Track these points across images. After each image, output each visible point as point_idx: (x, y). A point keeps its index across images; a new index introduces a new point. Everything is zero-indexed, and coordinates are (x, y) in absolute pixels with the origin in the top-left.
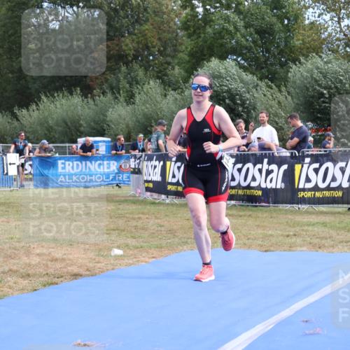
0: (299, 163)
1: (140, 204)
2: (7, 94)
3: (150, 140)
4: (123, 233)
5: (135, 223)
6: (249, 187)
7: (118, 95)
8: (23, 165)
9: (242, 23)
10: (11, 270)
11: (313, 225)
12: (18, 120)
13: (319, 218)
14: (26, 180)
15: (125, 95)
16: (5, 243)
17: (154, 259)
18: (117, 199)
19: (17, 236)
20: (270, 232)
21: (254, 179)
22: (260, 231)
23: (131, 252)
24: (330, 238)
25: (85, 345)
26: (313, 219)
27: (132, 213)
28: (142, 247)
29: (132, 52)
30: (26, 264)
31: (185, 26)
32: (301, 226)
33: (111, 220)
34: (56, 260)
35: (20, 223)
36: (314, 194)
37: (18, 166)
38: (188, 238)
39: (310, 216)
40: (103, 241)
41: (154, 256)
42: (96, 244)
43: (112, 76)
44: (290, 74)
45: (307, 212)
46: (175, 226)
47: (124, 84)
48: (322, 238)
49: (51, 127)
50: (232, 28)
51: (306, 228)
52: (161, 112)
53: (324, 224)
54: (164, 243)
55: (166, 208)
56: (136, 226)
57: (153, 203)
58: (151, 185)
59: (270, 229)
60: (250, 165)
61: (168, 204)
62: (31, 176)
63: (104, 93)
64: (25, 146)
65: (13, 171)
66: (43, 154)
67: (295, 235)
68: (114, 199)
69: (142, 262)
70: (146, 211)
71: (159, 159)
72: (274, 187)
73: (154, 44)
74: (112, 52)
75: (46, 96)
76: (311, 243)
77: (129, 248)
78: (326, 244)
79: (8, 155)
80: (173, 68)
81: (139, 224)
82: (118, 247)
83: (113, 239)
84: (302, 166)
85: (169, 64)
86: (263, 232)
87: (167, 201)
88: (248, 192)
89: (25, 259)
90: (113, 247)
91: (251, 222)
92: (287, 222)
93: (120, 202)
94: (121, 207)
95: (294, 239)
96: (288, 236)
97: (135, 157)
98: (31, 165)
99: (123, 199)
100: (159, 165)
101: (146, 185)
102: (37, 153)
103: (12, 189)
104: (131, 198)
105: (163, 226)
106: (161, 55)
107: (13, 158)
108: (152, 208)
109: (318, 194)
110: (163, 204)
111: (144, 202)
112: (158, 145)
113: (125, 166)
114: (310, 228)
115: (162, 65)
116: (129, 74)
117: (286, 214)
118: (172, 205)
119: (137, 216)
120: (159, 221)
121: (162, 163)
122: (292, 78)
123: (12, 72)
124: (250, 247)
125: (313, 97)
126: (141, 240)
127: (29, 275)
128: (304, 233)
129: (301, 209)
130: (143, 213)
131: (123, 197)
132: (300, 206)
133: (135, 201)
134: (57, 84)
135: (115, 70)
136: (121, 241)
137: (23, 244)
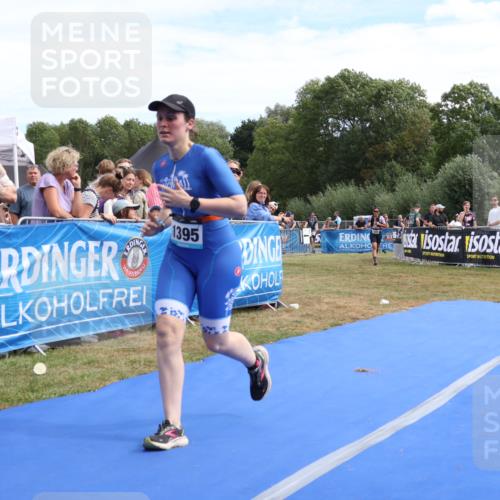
1: (401, 266)
2: (302, 185)
3: (408, 218)
4: (389, 288)
5: (396, 280)
6: (485, 253)
8: (314, 237)
9: (479, 130)
10: (308, 315)
12: (310, 203)
16: (303, 294)
17: (412, 308)
18: (384, 261)
19: (311, 289)
21: (489, 247)
22: (493, 287)
23: (395, 302)
25: (363, 371)
27: (395, 272)
28: (403, 298)
29: (393, 152)
30: (318, 310)
31: (434, 133)
33: (379, 278)
34: (340, 307)
35: (313, 279)
40: (374, 293)
41: (412, 305)
42: (368, 296)
43: (379, 170)
46: (428, 283)
47: (387, 176)
50: (470, 133)
54: (419, 295)
55: (420, 268)
56: (398, 282)
57: (411, 265)
58: (410, 251)
60: (485, 236)
61: (422, 265)
62: (320, 244)
63: (372, 183)
64: (315, 222)
65: (307, 241)
69: (403, 309)
70: (405, 271)
71: (415, 232)
73: (410, 146)
74: (379, 153)
75: (330, 186)
77: (393, 299)
79: (303, 229)
80: (424, 164)
81: (400, 281)
82: (386, 298)
83: (381, 291)
85: (420, 160)
86: (495, 287)
87: (421, 263)
88: (485, 257)
89: (317, 306)
90: (381, 298)
91: (486, 279)
93: (386, 264)
97: (397, 230)
98: (320, 236)
100: (415, 236)
101: (406, 251)
102: (324, 228)
103: (306, 254)
104: (394, 261)
105: (418, 282)
106: (415, 154)
107: (307, 231)
108: (410, 268)
110: (418, 265)
111: (404, 264)
113: (390, 237)
115: (416, 161)
118: (425, 266)
119: (398, 275)
120: (415, 278)
121: (417, 235)
123: (306, 169)
124: (485, 299)
126: (402, 293)
127: (320, 318)
130: (403, 273)
131: (387, 260)
133: (397, 263)
134: (338, 177)
135: (381, 165)
136: (387, 293)
137: (315, 295)
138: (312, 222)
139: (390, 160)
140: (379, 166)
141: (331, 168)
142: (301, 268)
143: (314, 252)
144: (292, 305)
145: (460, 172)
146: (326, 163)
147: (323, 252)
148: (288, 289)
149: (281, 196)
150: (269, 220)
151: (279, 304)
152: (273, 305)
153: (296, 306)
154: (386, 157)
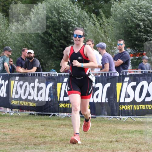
0: (120, 82)
11: (132, 133)
13: (137, 126)
20: (96, 139)
24: (145, 143)
26: (132, 128)
32: (122, 134)
36: (133, 107)
38: (29, 145)
39: (129, 126)
44: (112, 9)
45: (127, 122)
46: (18, 135)
48: (139, 144)
51: (126, 135)
52: (6, 40)
53: (141, 132)
55: (10, 119)
59: (96, 136)
61: (12, 116)
67: (117, 141)
71: (4, 79)
72: (100, 101)
76: (130, 148)
78: (142, 149)
84: (122, 84)
86: (91, 138)
87: (12, 114)
92: (110, 130)
95: (116, 145)
96: (111, 142)
105: (7, 135)
109: (135, 107)
110: (8, 116)
112: (4, 67)
114: (129, 136)
117: (110, 123)
118: (16, 117)
120: (5, 130)
121: (7, 82)
122: (113, 12)
125: (131, 28)
128: (125, 140)
129: (122, 119)
132: (121, 117)
145: (55, 13)
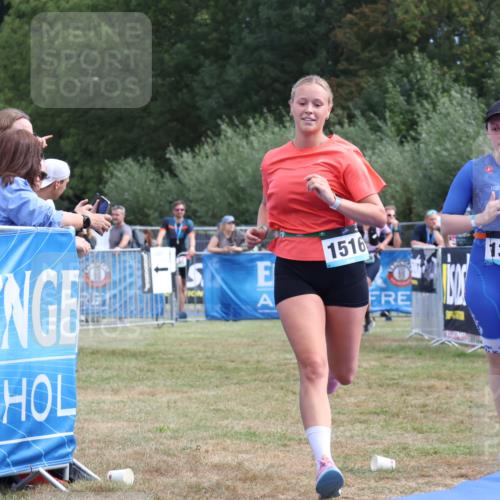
1: (432, 358)
4: (396, 421)
5: (417, 399)
7: (380, 123)
8: (183, 272)
12: (173, 175)
14: (191, 300)
15: (398, 119)
16: (148, 440)
17: (463, 480)
18: (384, 344)
19: (172, 426)
23: (413, 463)
27: (414, 377)
28: (435, 453)
30: (190, 487)
33: (370, 391)
34: (254, 478)
35: (177, 396)
37: (174, 275)
40: (352, 437)
41: (463, 471)
43: (372, 80)
47: (395, 97)
49: (243, 190)
56: (425, 406)
57: (461, 355)
62: (200, 294)
64: (187, 231)
65: (162, 285)
66: (225, 249)
68: (377, 344)
69: (438, 485)
70: (444, 371)
73: (466, 7)
74: (372, 29)
75: (231, 124)
77: (408, 455)
79: (152, 250)
81: (430, 400)
82: (386, 453)
83: (375, 433)
89: (188, 477)
90: (374, 452)
94: (391, 362)
98: (200, 270)
99: (395, 344)
101: (449, 314)
102: (212, 246)
103: (161, 322)
104: (413, 344)
105: (481, 406)
106: (478, 32)
107: (163, 257)
108: (459, 365)
111: (442, 351)
113: (401, 273)
115: (479, 54)
116: (407, 76)
119: (424, 383)
126: (434, 436)
130: (439, 377)
131: (395, 340)
133: (422, 350)
134: (255, 98)
135: (379, 66)
136: (391, 438)
137: (183, 443)
138: (178, 230)
139: (406, 51)
140: (374, 68)
141: (234, 74)
142: (143, 363)
143: (183, 316)
144: (115, 474)
146: (220, 57)
147: (210, 317)
148: (104, 427)
149: (88, 154)
150: (48, 222)
151: (76, 472)
152: (58, 473)
153: (126, 476)
154: (394, 40)
